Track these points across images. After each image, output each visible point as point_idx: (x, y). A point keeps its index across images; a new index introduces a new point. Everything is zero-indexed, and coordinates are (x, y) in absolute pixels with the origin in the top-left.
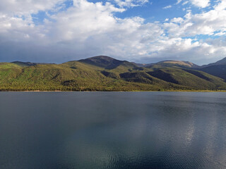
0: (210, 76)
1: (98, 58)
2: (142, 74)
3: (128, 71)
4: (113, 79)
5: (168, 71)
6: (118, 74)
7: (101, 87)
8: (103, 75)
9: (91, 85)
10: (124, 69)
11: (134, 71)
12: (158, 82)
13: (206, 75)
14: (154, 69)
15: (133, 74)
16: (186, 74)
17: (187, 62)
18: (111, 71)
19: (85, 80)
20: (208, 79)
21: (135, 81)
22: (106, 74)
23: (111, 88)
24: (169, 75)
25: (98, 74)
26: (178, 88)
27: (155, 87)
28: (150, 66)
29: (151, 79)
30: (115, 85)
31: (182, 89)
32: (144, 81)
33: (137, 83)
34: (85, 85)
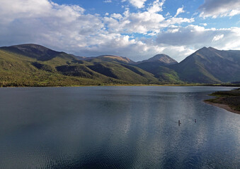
0: (143, 72)
1: (28, 46)
2: (82, 68)
3: (66, 64)
4: (47, 73)
5: (108, 65)
6: (53, 67)
7: (32, 82)
8: (34, 68)
9: (18, 80)
10: (61, 62)
11: (73, 64)
12: (98, 76)
13: (141, 70)
14: (95, 63)
15: (72, 68)
16: (124, 70)
17: (125, 58)
18: (45, 63)
19: (9, 73)
20: (142, 74)
21: (74, 75)
22: (39, 66)
23: (45, 82)
24: (109, 69)
25: (28, 66)
26: (117, 83)
27: (96, 81)
28: (90, 60)
29: (91, 73)
30: (51, 79)
31: (121, 83)
32: (85, 76)
33: (76, 78)
34: (8, 79)
